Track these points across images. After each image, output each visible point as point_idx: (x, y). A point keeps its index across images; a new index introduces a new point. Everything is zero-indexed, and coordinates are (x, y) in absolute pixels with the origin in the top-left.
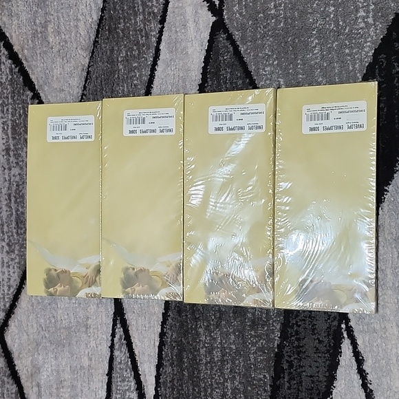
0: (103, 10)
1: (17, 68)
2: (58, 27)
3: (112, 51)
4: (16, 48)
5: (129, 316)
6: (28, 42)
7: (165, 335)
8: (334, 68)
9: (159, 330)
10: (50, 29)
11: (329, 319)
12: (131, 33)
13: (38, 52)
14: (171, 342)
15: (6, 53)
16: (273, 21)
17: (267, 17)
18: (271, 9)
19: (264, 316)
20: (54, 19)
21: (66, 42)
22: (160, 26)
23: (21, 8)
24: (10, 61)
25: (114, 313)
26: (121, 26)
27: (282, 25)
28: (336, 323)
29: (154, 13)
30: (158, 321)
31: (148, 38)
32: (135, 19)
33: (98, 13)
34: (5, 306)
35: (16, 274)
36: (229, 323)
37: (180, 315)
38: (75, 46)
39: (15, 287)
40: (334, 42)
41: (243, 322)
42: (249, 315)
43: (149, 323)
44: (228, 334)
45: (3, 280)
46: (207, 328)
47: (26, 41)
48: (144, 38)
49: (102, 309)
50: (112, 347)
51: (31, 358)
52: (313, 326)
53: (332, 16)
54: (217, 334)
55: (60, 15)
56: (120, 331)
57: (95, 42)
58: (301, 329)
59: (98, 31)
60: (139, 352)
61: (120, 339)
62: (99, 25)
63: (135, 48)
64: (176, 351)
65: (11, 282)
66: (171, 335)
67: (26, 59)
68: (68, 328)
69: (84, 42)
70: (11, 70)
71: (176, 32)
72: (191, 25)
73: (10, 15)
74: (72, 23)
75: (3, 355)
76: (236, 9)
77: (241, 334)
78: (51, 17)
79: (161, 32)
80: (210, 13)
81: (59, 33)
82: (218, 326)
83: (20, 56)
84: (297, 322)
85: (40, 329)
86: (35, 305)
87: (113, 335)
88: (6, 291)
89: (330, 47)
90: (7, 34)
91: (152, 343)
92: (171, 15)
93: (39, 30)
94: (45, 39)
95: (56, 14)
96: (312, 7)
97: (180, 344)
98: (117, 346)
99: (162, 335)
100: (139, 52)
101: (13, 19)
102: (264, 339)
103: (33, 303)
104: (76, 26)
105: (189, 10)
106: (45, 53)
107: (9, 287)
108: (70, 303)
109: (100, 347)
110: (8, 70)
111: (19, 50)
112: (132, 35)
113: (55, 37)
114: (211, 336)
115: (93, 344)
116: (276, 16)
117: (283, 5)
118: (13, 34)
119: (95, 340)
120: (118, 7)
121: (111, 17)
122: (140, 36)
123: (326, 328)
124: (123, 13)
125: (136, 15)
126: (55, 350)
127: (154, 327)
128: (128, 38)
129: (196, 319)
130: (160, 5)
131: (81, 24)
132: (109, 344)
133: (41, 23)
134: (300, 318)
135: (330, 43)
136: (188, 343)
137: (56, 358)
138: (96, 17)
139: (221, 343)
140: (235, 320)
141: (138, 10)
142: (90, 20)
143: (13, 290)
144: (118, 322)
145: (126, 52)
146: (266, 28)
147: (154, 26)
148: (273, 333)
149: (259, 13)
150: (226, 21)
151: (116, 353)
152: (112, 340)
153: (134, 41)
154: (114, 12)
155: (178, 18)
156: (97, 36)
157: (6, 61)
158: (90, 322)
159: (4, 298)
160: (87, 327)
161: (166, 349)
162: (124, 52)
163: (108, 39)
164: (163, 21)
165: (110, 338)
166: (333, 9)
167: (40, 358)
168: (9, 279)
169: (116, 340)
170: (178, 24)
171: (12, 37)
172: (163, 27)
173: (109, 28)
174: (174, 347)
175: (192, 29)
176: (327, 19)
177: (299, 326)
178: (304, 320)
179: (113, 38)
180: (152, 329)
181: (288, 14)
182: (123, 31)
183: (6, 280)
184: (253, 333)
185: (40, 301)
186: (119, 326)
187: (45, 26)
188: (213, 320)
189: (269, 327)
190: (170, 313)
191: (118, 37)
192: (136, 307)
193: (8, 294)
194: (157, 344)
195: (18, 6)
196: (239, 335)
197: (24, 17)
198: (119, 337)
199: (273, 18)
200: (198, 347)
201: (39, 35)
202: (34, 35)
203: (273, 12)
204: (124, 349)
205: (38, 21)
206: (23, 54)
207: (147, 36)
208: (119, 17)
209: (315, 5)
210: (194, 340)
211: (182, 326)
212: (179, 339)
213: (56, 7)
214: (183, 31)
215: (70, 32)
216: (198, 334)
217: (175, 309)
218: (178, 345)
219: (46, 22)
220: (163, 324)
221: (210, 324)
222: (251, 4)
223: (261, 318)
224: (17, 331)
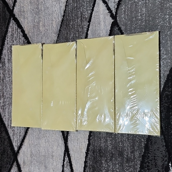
0: (64, 16)
1: (26, 41)
2: (44, 23)
3: (67, 34)
4: (26, 32)
5: (71, 152)
6: (31, 30)
7: (87, 163)
8: (168, 43)
9: (84, 160)
10: (41, 24)
11: (163, 161)
12: (75, 26)
13: (35, 34)
14: (89, 166)
15: (22, 34)
16: (140, 22)
17: (137, 20)
18: (139, 16)
19: (132, 157)
20: (42, 20)
21: (47, 30)
22: (88, 23)
23: (29, 15)
24: (23, 38)
25: (65, 151)
26: (71, 23)
27: (144, 24)
28: (166, 163)
29: (86, 18)
30: (84, 156)
31: (83, 29)
32: (77, 20)
33: (61, 18)
34: (17, 144)
35: (23, 130)
36: (116, 159)
37: (94, 154)
38: (51, 32)
39: (22, 136)
40: (168, 32)
41: (122, 159)
42: (125, 156)
43: (80, 156)
44: (115, 164)
45: (17, 133)
46: (106, 161)
47: (30, 29)
48: (81, 29)
49: (59, 148)
50: (63, 166)
51: (28, 168)
52: (155, 163)
53: (167, 20)
54: (110, 164)
55: (45, 18)
56: (67, 159)
57: (60, 30)
58: (150, 165)
59: (61, 25)
60: (75, 169)
61: (67, 162)
62: (62, 23)
63: (77, 33)
64: (91, 170)
65: (21, 134)
66: (90, 163)
67: (30, 37)
68: (45, 156)
69: (55, 30)
70: (24, 42)
71: (96, 26)
72: (102, 23)
73: (24, 18)
74: (50, 22)
75: (17, 166)
76: (123, 16)
77: (122, 165)
78: (41, 19)
79: (89, 26)
80: (111, 18)
81: (44, 26)
82: (111, 160)
83: (28, 36)
84: (148, 161)
85: (33, 155)
86: (31, 145)
87: (64, 161)
88: (18, 138)
89: (166, 34)
90: (23, 26)
91: (81, 165)
92: (94, 19)
93: (36, 25)
94: (39, 28)
95: (43, 18)
96: (158, 16)
97: (93, 167)
98: (65, 166)
99: (86, 162)
100: (79, 35)
101: (25, 20)
102: (132, 168)
103: (30, 144)
104: (52, 23)
105: (102, 16)
106: (39, 34)
107: (20, 136)
108: (46, 145)
109: (58, 166)
110: (22, 42)
111: (27, 33)
112: (76, 27)
113: (43, 28)
114: (108, 165)
115: (55, 164)
116: (141, 20)
117: (144, 15)
118: (25, 26)
119: (56, 162)
120: (70, 15)
121: (67, 19)
122: (79, 28)
123: (162, 165)
124: (72, 18)
125: (78, 18)
126: (39, 165)
127: (82, 158)
128: (74, 28)
129: (101, 156)
130: (88, 14)
131: (54, 22)
132: (62, 165)
133: (37, 22)
134: (149, 159)
135: (166, 32)
136: (97, 167)
137: (39, 169)
138: (60, 19)
139: (112, 168)
140: (119, 158)
141: (79, 16)
142: (58, 21)
143: (21, 138)
144: (66, 155)
145: (73, 35)
146: (136, 25)
147: (86, 23)
148: (137, 165)
149: (133, 18)
150: (118, 22)
151: (65, 169)
152: (64, 163)
153: (77, 30)
154: (69, 17)
155: (96, 20)
156: (61, 28)
157: (22, 38)
158: (54, 154)
159: (17, 141)
160: (53, 156)
161: (87, 169)
162: (72, 35)
163: (65, 29)
164: (90, 21)
165: (62, 162)
166: (168, 16)
167: (32, 168)
168: (20, 133)
169: (65, 163)
170: (96, 23)
171: (24, 27)
172: (90, 24)
173: (66, 24)
174: (91, 168)
175: (102, 25)
176: (165, 21)
177: (149, 163)
178: (152, 160)
179: (68, 28)
180: (81, 159)
181: (147, 19)
182: (72, 25)
183: (19, 133)
184: (127, 164)
185: (33, 143)
186: (66, 156)
187: (38, 23)
188: (109, 157)
189: (134, 162)
190: (89, 152)
191: (70, 28)
192: (74, 148)
193: (19, 139)
194: (83, 166)
195: (28, 14)
196: (120, 165)
197: (30, 19)
198: (66, 162)
199: (139, 21)
200: (102, 169)
201: (36, 27)
202: (34, 27)
203: (140, 17)
204: (69, 167)
205: (36, 21)
206: (29, 35)
207: (82, 28)
208: (71, 19)
209: (160, 15)
210: (100, 166)
211: (94, 159)
212: (93, 165)
213: (44, 15)
214: (98, 26)
215: (49, 26)
216: (102, 163)
217: (91, 151)
218: (93, 168)
219: (39, 21)
220: (86, 157)
221: (108, 159)
222: (130, 14)
223: (131, 158)
224: (23, 156)
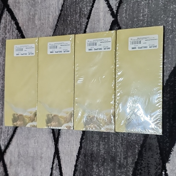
0: (61, 11)
1: (20, 34)
2: (40, 17)
3: (64, 30)
4: (20, 25)
5: (61, 155)
6: (26, 23)
7: (77, 166)
8: (169, 47)
9: (75, 163)
10: (36, 17)
11: (157, 168)
12: (73, 22)
13: (30, 28)
14: (79, 170)
15: (16, 27)
16: (141, 22)
17: (138, 20)
18: (141, 17)
19: (125, 163)
20: (38, 13)
21: (43, 24)
22: (87, 20)
23: (24, 6)
24: (17, 31)
25: (54, 153)
26: (69, 19)
27: (145, 25)
28: (160, 171)
29: (85, 14)
30: (74, 159)
31: (81, 25)
32: (76, 16)
33: (59, 12)
34: (5, 143)
35: (12, 129)
36: (108, 165)
37: (85, 158)
38: (47, 26)
39: (10, 135)
40: (170, 35)
41: (115, 165)
42: (118, 162)
43: (70, 159)
44: (107, 170)
45: (5, 131)
46: (97, 166)
47: (25, 22)
48: (79, 25)
49: (49, 150)
50: (52, 168)
51: (15, 169)
52: (148, 171)
53: (170, 22)
54: (102, 169)
55: (41, 11)
56: (56, 161)
57: (56, 25)
58: (143, 172)
59: (58, 20)
60: (64, 173)
61: (56, 165)
62: (59, 18)
63: (75, 30)
64: (82, 174)
65: (9, 132)
66: (80, 167)
67: (24, 31)
68: (33, 157)
69: (51, 25)
70: (17, 35)
71: (95, 24)
72: (102, 21)
73: (19, 10)
74: (46, 16)
75: (3, 165)
76: (124, 15)
78: (37, 12)
79: (87, 23)
80: (111, 16)
81: (40, 20)
82: (103, 165)
83: (22, 29)
84: (141, 168)
85: (20, 156)
87: (53, 163)
88: (6, 136)
89: (168, 37)
90: (17, 18)
91: (71, 169)
92: (93, 16)
93: (31, 18)
94: (34, 22)
95: (39, 11)
96: (160, 17)
97: (84, 171)
98: (54, 168)
99: (76, 166)
100: (76, 31)
101: (20, 11)
102: (124, 175)
103: (18, 144)
104: (48, 17)
105: (102, 14)
106: (33, 28)
107: (8, 134)
108: (35, 145)
109: (46, 168)
110: (16, 35)
111: (21, 26)
112: (74, 24)
113: (38, 21)
114: (99, 169)
115: (43, 166)
116: (143, 20)
117: (146, 15)
118: (20, 18)
119: (45, 164)
120: (68, 10)
121: (65, 14)
122: (77, 24)
123: (155, 173)
124: (70, 13)
125: (76, 14)
126: (26, 166)
127: (72, 162)
128: (72, 24)
129: (92, 161)
130: (88, 10)
131: (51, 16)
132: (51, 167)
133: (32, 14)
134: (142, 166)
135: (168, 35)
136: (88, 171)
137: (26, 170)
138: (58, 13)
139: (103, 173)
140: (111, 163)
141: (78, 12)
142: (55, 15)
143: (9, 136)
144: (56, 157)
145: (71, 31)
146: (137, 25)
147: (84, 20)
148: (129, 172)
149: (135, 18)
150: (119, 21)
151: (54, 172)
152: (53, 165)
153: (75, 26)
154: (66, 12)
155: (96, 17)
156: (57, 23)
157: (15, 30)
158: (43, 155)
159: (5, 139)
160: (41, 158)
161: (77, 173)
162: (69, 31)
163: (62, 24)
164: (89, 18)
165: (52, 164)
166: (171, 19)
167: (19, 169)
168: (8, 131)
169: (54, 165)
170: (95, 20)
171: (19, 19)
172: (88, 21)
173: (63, 19)
174: (81, 173)
175: (102, 23)
176: (168, 24)
177: (142, 170)
178: (145, 168)
179: (65, 24)
180: (71, 162)
181: (149, 20)
182: (70, 21)
183: (7, 131)
184: (119, 171)
185: (21, 143)
186: (56, 159)
187: (34, 16)
188: (100, 162)
189: (127, 169)
190: (80, 156)
191: (67, 24)
192: (65, 151)
193: (7, 138)
194: (73, 170)
195: (23, 6)
196: (112, 171)
197: (25, 11)
198: (56, 164)
199: (141, 21)
200: (92, 174)
201: (31, 20)
202: (29, 19)
203: (141, 18)
204: (58, 170)
205: (31, 13)
206: (23, 28)
207: (81, 24)
208: (69, 15)
209: (162, 17)
210: (91, 170)
211: (85, 163)
212: (84, 169)
213: (40, 7)
214: (98, 24)
215: (45, 20)
216: (93, 168)
217: (83, 154)
218: (83, 172)
219: (35, 14)
220: (77, 161)
221: (99, 164)
222: (131, 14)
223: (124, 164)
224: (10, 156)
